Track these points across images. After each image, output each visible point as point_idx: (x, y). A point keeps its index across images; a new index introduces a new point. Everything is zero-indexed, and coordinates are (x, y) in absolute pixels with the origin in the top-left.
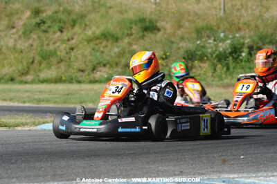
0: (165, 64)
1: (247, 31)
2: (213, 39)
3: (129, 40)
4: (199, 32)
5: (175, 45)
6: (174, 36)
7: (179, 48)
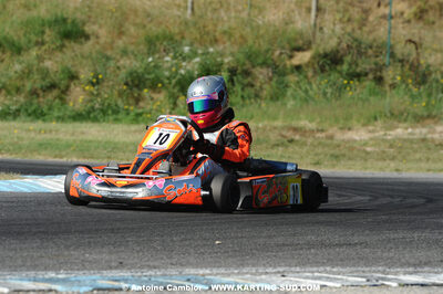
0: (95, 93)
1: (228, 44)
2: (171, 54)
3: (39, 53)
4: (152, 44)
5: (112, 63)
6: (112, 48)
7: (118, 68)
